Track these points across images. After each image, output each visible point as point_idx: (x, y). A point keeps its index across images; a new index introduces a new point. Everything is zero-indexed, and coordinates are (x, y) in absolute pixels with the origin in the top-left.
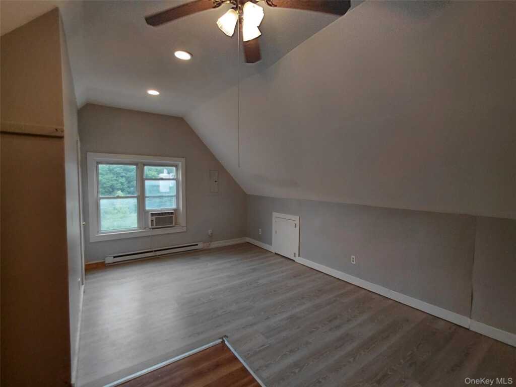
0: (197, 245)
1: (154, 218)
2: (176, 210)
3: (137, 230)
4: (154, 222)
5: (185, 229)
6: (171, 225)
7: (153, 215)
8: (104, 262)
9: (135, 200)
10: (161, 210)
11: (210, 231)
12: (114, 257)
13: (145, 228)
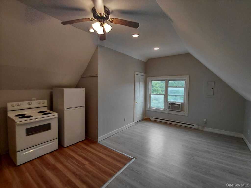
0: (193, 125)
1: (170, 105)
2: (182, 104)
3: (163, 109)
4: (170, 107)
5: (186, 115)
6: (178, 111)
7: (170, 104)
8: (150, 119)
9: (163, 96)
10: (175, 102)
11: (205, 120)
12: (153, 118)
13: (167, 109)
